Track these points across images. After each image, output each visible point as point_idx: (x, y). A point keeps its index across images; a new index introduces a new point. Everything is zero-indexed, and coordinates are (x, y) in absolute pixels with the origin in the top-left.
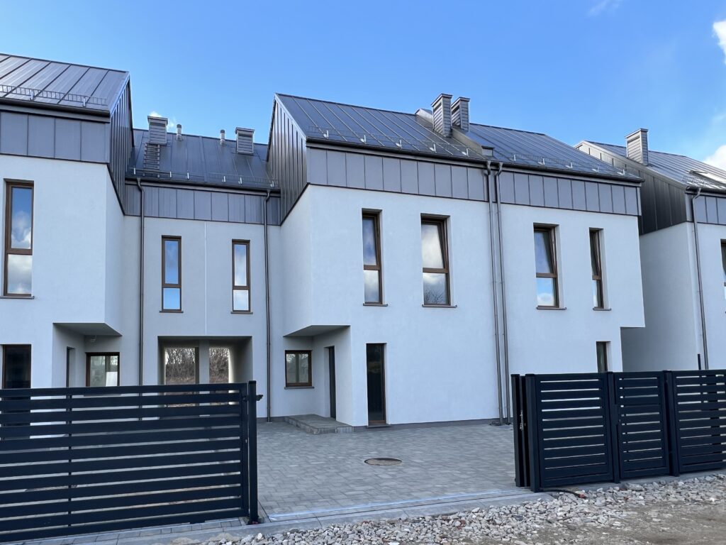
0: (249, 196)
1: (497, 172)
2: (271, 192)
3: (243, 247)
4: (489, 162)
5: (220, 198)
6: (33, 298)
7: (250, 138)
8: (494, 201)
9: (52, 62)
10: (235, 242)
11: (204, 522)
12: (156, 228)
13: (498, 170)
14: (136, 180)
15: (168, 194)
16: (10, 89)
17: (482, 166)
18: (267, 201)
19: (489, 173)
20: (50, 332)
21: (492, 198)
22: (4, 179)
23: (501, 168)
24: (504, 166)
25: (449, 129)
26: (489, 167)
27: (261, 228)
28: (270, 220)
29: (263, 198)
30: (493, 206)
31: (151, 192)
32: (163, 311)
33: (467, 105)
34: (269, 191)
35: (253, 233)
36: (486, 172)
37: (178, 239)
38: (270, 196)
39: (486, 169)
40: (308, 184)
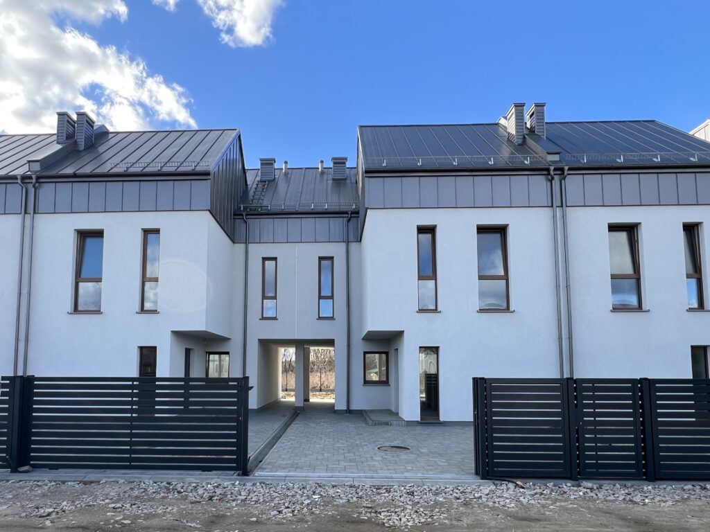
0: (333, 219)
1: (563, 176)
2: (352, 213)
3: (329, 262)
4: (552, 168)
5: (308, 223)
6: (158, 313)
7: (343, 165)
8: (560, 205)
9: (185, 131)
10: (321, 259)
11: (210, 471)
12: (258, 251)
13: (563, 174)
14: (242, 215)
15: (267, 223)
16: (146, 165)
17: (546, 173)
18: (349, 221)
19: (553, 178)
20: (168, 337)
21: (557, 202)
22: (142, 229)
23: (566, 173)
24: (569, 169)
25: (522, 137)
26: (552, 173)
27: (343, 246)
28: (351, 238)
29: (345, 219)
30: (558, 211)
31: (254, 223)
32: (263, 318)
33: (543, 110)
34: (350, 213)
35: (336, 250)
36: (550, 177)
37: (275, 259)
38: (351, 217)
39: (549, 174)
40: (367, 208)
